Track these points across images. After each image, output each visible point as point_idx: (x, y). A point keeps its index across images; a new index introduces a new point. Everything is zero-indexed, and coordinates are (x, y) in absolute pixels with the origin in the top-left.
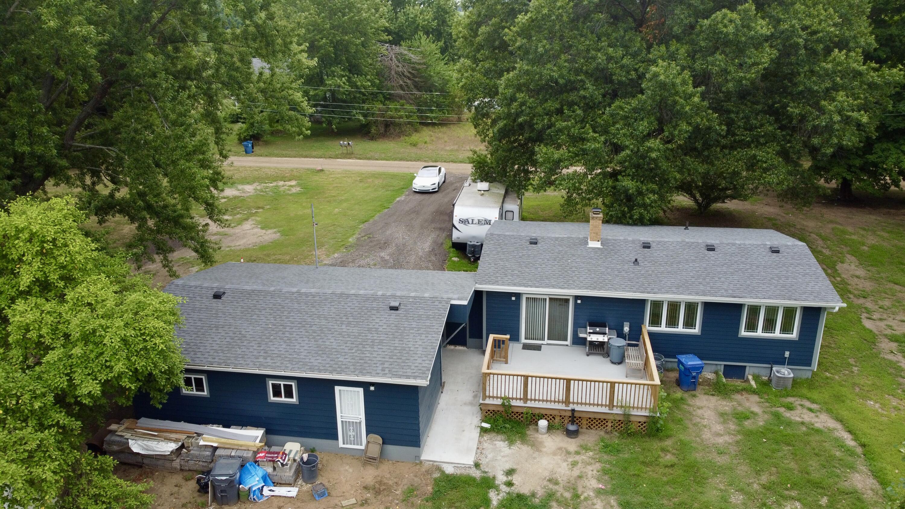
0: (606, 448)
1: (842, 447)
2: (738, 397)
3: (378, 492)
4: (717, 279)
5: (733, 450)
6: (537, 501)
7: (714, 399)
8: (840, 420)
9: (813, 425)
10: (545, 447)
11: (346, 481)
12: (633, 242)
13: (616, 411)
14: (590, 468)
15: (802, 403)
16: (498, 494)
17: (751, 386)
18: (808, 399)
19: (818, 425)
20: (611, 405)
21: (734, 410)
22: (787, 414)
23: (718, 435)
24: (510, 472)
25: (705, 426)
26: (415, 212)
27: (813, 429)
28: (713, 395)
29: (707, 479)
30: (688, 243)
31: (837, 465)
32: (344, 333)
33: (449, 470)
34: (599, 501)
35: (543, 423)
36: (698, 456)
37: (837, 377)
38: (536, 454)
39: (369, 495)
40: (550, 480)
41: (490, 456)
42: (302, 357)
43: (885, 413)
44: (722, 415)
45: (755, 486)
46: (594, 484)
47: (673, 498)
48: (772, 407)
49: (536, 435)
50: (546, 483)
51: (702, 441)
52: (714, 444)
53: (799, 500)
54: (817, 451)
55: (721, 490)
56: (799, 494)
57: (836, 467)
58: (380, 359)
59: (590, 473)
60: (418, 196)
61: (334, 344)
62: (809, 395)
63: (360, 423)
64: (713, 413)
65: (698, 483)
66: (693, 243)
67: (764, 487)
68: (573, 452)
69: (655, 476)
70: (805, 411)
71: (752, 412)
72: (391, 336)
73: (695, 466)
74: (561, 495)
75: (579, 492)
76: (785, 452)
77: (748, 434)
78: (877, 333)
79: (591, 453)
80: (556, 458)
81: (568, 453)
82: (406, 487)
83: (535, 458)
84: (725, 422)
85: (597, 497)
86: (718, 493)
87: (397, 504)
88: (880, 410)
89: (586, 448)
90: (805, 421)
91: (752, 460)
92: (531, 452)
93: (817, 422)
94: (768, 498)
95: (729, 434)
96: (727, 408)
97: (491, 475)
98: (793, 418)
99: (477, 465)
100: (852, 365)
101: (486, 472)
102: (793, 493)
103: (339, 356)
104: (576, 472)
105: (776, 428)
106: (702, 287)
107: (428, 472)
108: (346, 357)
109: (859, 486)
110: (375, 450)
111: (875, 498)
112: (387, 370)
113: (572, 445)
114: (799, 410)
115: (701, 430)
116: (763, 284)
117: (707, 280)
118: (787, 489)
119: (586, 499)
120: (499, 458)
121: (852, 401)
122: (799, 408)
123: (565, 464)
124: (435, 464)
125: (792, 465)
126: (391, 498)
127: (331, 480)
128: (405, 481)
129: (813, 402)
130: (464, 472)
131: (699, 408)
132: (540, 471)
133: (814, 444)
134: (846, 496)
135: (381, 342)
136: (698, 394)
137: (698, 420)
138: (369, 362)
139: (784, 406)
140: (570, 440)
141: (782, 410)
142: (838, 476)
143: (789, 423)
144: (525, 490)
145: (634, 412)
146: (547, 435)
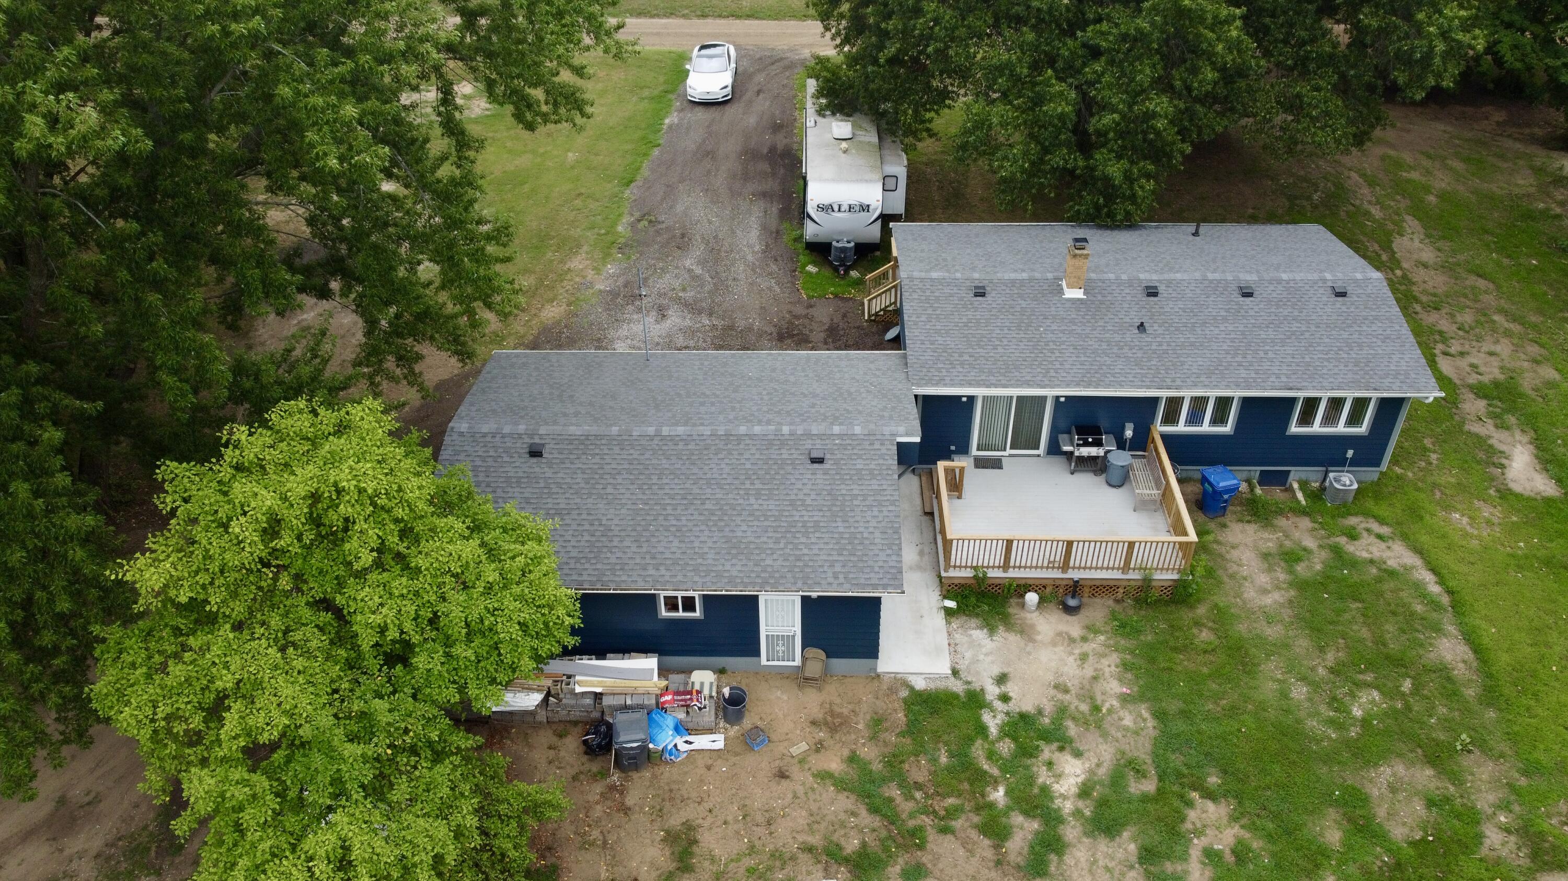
0: (1123, 628)
1: (1425, 598)
2: (1282, 522)
3: (833, 729)
4: (1262, 354)
5: (1287, 614)
6: (1047, 721)
7: (1251, 529)
8: (1419, 551)
9: (1385, 563)
10: (1039, 633)
11: (785, 716)
12: (1130, 283)
13: (1132, 575)
14: (1105, 662)
15: (1368, 526)
16: (994, 717)
17: (1299, 502)
18: (1375, 517)
19: (1392, 563)
20: (1126, 568)
21: (1281, 546)
22: (1351, 548)
23: (1265, 592)
24: (1002, 679)
25: (1245, 579)
26: (707, 154)
27: (1385, 571)
28: (1249, 522)
29: (1259, 665)
30: (1211, 281)
31: (1420, 628)
32: (757, 513)
33: (920, 684)
34: (1127, 714)
35: (1032, 598)
36: (1242, 628)
37: (1410, 474)
38: (1030, 647)
39: (821, 734)
40: (1056, 687)
41: (968, 655)
42: (710, 562)
43: (1476, 532)
44: (1266, 556)
45: (1321, 671)
46: (1115, 687)
47: (1221, 699)
48: (1329, 537)
49: (1023, 614)
50: (1053, 692)
51: (1244, 603)
52: (1260, 608)
53: (1377, 688)
54: (1393, 607)
55: (1278, 681)
56: (1376, 678)
57: (1418, 631)
58: (825, 558)
59: (1107, 670)
60: (701, 114)
61: (749, 534)
62: (1375, 510)
63: (794, 636)
64: (1253, 555)
65: (1248, 673)
66: (1219, 281)
67: (1332, 670)
68: (1078, 639)
69: (1191, 666)
70: (1372, 539)
71: (1305, 549)
72: (828, 514)
73: (1242, 647)
74: (1076, 707)
75: (1099, 702)
76: (1354, 613)
77: (1301, 586)
78: (1458, 382)
79: (1102, 638)
80: (1056, 649)
81: (1072, 640)
82: (868, 717)
83: (1029, 653)
84: (1270, 570)
85: (1122, 707)
86: (1275, 686)
87: (864, 745)
88: (1468, 528)
89: (1091, 629)
90: (1375, 558)
91: (1312, 629)
92: (1022, 643)
93: (1390, 558)
94: (1339, 687)
95: (1278, 588)
96: (1270, 544)
97: (976, 686)
98: (1358, 553)
99: (955, 673)
100: (1430, 451)
101: (968, 683)
102: (1369, 677)
103: (763, 556)
104: (1089, 672)
105: (1337, 573)
106: (1243, 373)
107: (892, 690)
108: (775, 556)
109: (1449, 657)
110: (814, 669)
111: (1468, 675)
112: (841, 576)
113: (1073, 626)
114: (1366, 539)
115: (1241, 585)
116: (1328, 360)
117: (1249, 358)
118: (1361, 673)
119: (1110, 711)
120: (981, 657)
121: (1432, 515)
122: (1365, 534)
123: (1071, 659)
124: (899, 676)
125: (1365, 633)
126: (853, 737)
127: (764, 716)
128: (864, 708)
129: (1382, 522)
130: (941, 685)
131: (1233, 547)
132: (1040, 673)
133: (1388, 595)
134: (1433, 676)
135: (817, 526)
136: (1229, 523)
137: (1235, 568)
138: (811, 564)
139: (1344, 534)
140: (1069, 618)
141: (1343, 540)
142: (1422, 645)
143: (1353, 563)
144: (1028, 707)
145: (1158, 576)
146: (1037, 614)
